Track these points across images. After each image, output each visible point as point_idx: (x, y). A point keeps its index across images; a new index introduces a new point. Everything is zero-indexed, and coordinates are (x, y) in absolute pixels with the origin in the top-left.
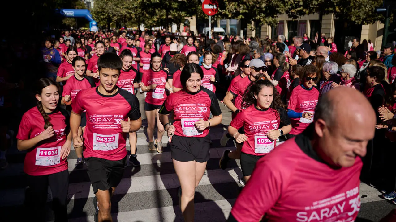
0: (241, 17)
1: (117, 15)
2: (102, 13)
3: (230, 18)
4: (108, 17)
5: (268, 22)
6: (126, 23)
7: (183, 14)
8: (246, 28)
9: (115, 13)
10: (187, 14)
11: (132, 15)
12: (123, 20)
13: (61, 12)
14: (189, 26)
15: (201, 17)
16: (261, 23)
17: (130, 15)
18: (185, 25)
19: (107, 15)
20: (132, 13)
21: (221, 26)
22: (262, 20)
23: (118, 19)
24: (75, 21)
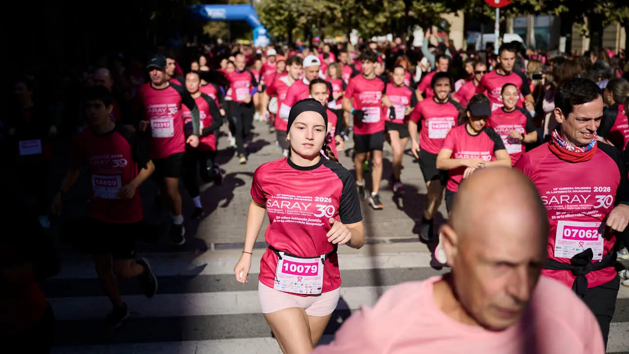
0: (562, 10)
1: (306, 14)
2: (276, 11)
3: (537, 14)
4: (288, 19)
5: (621, 17)
6: (323, 29)
7: (437, 7)
8: (570, 32)
9: (302, 10)
10: (447, 6)
11: (336, 12)
12: (318, 24)
13: (201, 12)
14: (448, 32)
15: (474, 11)
16: (606, 22)
17: (332, 13)
18: (441, 29)
19: (286, 13)
20: (335, 9)
21: (516, 30)
22: (607, 14)
23: (308, 21)
24: (226, 28)
